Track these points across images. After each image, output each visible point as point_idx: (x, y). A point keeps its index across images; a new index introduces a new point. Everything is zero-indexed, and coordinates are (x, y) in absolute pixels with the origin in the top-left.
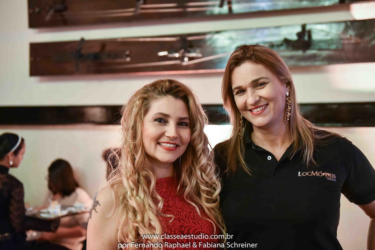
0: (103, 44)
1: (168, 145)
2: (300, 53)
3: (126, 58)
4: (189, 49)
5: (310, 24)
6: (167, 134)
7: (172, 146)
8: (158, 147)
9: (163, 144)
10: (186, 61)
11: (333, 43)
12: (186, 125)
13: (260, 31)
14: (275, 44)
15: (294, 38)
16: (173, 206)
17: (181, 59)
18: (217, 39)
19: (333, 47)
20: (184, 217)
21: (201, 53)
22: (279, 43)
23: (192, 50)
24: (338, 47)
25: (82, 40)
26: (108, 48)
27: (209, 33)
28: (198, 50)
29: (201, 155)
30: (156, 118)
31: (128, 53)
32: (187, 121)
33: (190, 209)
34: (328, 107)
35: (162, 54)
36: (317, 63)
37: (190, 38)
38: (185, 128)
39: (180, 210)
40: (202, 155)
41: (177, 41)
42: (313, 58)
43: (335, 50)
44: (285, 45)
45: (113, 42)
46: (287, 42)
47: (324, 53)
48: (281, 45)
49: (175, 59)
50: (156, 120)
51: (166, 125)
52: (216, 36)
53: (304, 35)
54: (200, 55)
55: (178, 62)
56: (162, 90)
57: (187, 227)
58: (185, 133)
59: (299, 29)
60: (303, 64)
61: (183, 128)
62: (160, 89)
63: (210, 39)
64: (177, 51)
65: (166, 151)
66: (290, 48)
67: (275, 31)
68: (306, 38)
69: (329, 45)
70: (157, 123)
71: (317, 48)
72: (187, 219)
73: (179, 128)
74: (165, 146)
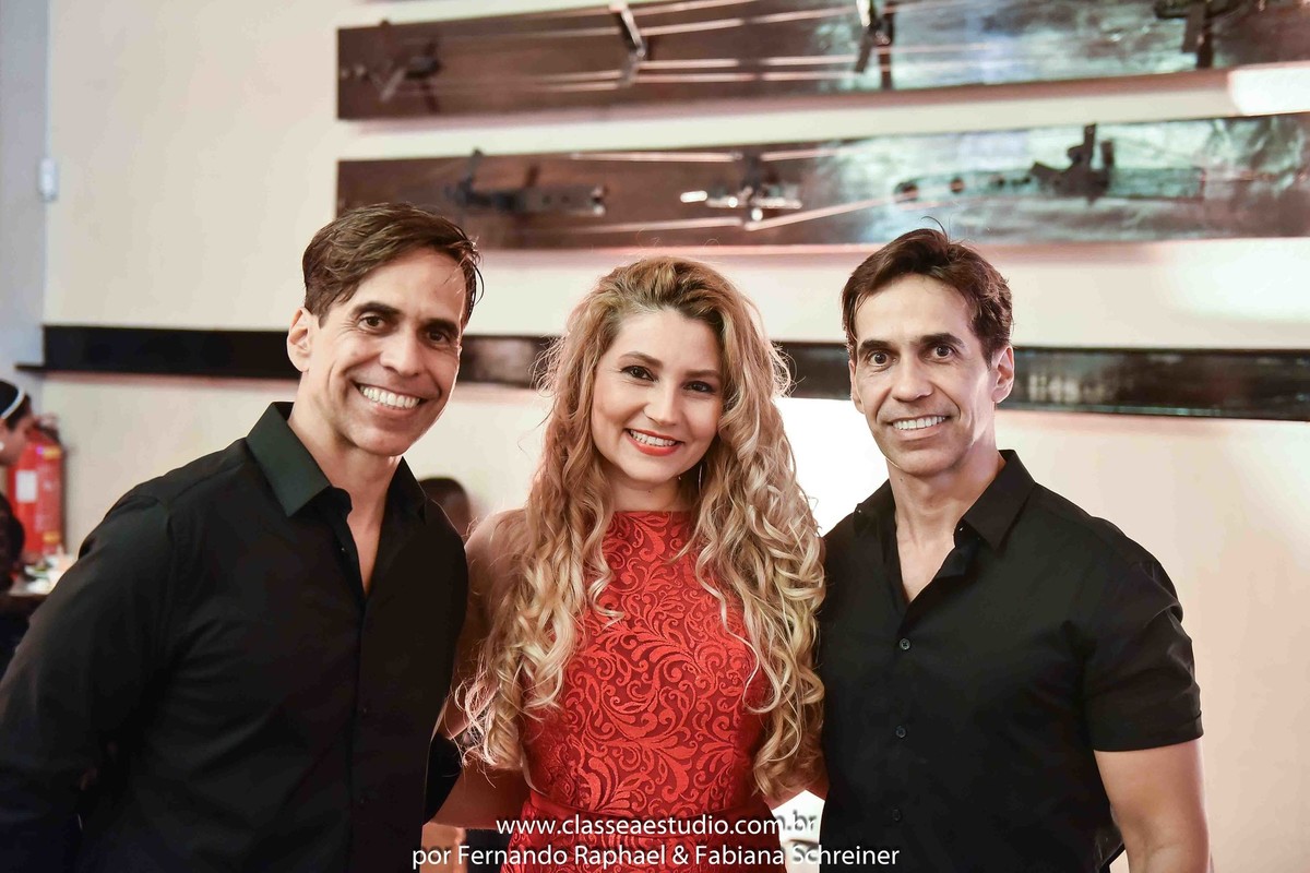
0: (533, 166)
1: (651, 440)
2: (1078, 205)
3: (592, 209)
4: (766, 186)
5: (1108, 124)
6: (649, 411)
7: (660, 442)
8: (625, 439)
9: (640, 436)
10: (757, 222)
11: (1172, 181)
12: (710, 389)
13: (969, 139)
14: (1008, 177)
15: (1064, 162)
16: (630, 586)
17: (745, 212)
18: (846, 162)
19: (1173, 190)
20: (650, 619)
21: (800, 198)
22: (1020, 176)
23: (774, 189)
24: (1185, 191)
25: (477, 154)
26: (546, 178)
27: (825, 143)
28: (792, 191)
29: (750, 468)
30: (627, 365)
31: (598, 192)
32: (712, 381)
33: (682, 600)
34: (1154, 358)
35: (690, 197)
36: (1125, 236)
37: (769, 157)
38: (703, 398)
39: (647, 600)
40: (753, 469)
41: (736, 162)
42: (1115, 218)
43: (1177, 199)
44: (1035, 180)
45: (561, 160)
46: (1040, 172)
47: (1149, 208)
48: (1027, 181)
49: (728, 212)
50: (626, 370)
51: (652, 386)
52: (843, 153)
53: (1091, 155)
54: (796, 204)
55: (734, 221)
56: (653, 291)
57: (645, 642)
58: (702, 412)
59: (1077, 139)
60: (1085, 235)
61: (697, 398)
62: (648, 287)
63: (826, 160)
64: (731, 192)
65: (645, 455)
66: (1051, 191)
67: (1013, 142)
68: (1097, 163)
69: (1160, 185)
70: (628, 377)
71: (1127, 192)
72: (657, 623)
73: (686, 396)
74: (643, 441)
